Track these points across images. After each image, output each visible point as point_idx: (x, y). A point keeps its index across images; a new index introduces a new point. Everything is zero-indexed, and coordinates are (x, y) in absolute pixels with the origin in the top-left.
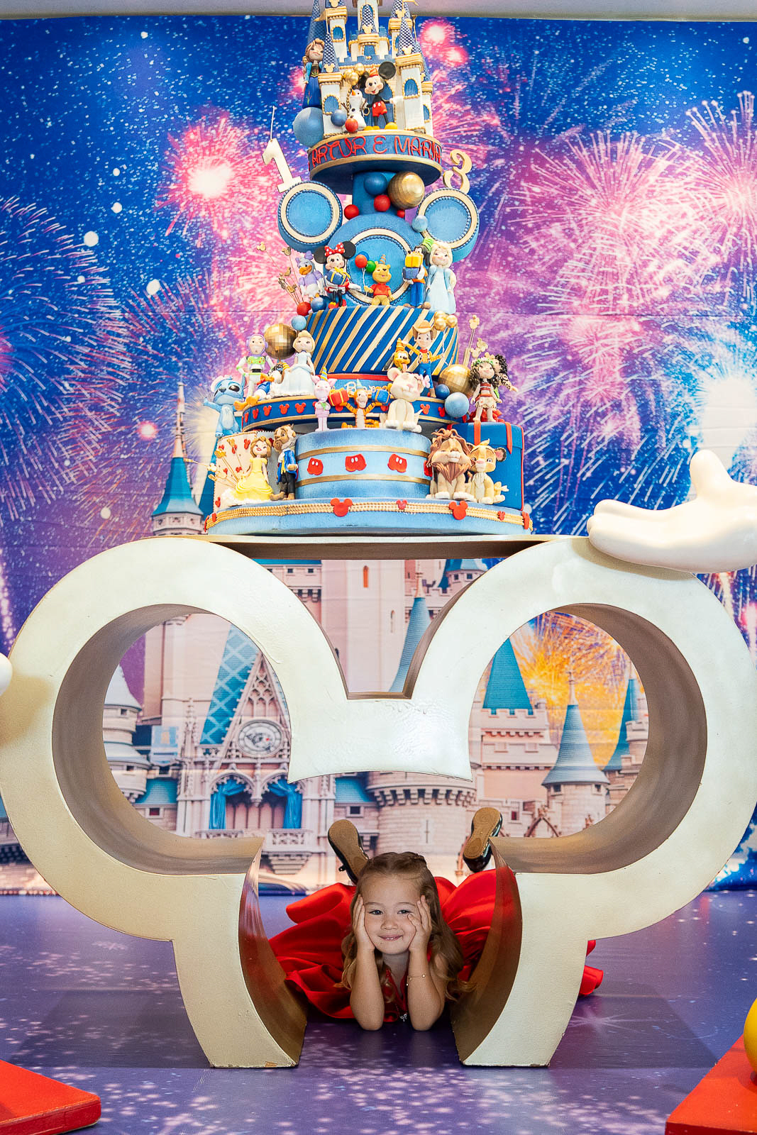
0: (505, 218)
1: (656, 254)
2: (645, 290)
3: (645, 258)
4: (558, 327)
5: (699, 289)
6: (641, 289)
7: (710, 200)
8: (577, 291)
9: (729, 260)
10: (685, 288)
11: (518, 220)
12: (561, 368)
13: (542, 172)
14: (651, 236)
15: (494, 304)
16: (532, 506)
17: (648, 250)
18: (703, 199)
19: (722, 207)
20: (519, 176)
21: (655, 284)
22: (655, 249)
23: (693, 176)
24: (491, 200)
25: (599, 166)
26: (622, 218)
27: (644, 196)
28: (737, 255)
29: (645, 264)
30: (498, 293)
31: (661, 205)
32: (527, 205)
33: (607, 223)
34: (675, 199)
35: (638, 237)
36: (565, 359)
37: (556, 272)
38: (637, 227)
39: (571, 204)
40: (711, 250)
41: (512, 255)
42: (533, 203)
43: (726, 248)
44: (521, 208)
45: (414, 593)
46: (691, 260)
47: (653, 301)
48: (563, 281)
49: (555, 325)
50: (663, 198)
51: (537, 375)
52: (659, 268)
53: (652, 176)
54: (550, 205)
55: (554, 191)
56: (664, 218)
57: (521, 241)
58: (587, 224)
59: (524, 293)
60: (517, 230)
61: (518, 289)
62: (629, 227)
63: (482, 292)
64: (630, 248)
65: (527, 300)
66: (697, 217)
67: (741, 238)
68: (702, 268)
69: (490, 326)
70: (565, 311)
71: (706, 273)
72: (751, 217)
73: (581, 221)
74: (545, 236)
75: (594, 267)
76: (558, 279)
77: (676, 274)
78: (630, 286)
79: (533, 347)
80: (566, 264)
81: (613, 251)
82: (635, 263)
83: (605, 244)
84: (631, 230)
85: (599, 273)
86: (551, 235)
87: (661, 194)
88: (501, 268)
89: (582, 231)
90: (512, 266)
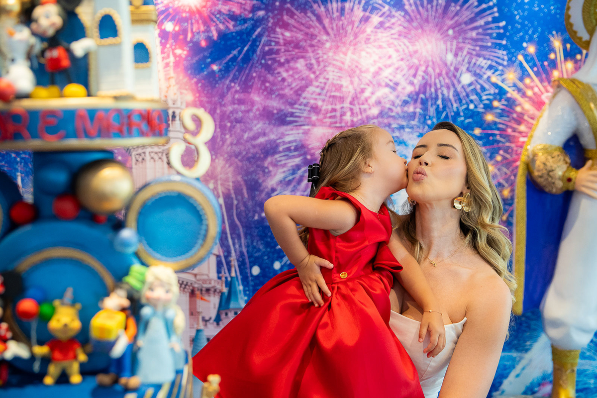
0: (265, 54)
1: (370, 84)
2: (362, 110)
3: (362, 86)
4: (301, 135)
5: (399, 109)
6: (360, 109)
7: (408, 47)
8: (315, 109)
9: (420, 90)
10: (390, 109)
11: (274, 56)
12: (303, 164)
13: (291, 21)
14: (367, 71)
15: (255, 118)
16: (281, 263)
17: (365, 81)
18: (403, 46)
19: (416, 52)
20: (275, 24)
21: (369, 105)
22: (370, 81)
23: (397, 29)
24: (255, 41)
25: (332, 19)
26: (347, 57)
27: (363, 42)
28: (425, 86)
29: (363, 91)
30: (258, 110)
31: (375, 50)
32: (280, 45)
33: (337, 60)
34: (384, 45)
35: (358, 72)
36: (305, 159)
37: (300, 95)
38: (357, 65)
39: (312, 46)
40: (408, 81)
41: (269, 82)
42: (285, 45)
43: (418, 81)
44: (276, 48)
45: (195, 326)
46: (394, 89)
47: (368, 118)
48: (305, 101)
49: (298, 134)
50: (376, 44)
51: (285, 169)
52: (373, 93)
53: (369, 29)
54: (297, 46)
55: (300, 36)
56: (376, 58)
57: (276, 72)
58: (323, 61)
59: (277, 109)
60: (272, 64)
61: (273, 107)
62: (352, 64)
63: (247, 109)
64: (353, 79)
65: (280, 115)
66: (399, 58)
67: (428, 74)
68: (401, 95)
69: (251, 134)
70: (306, 123)
71: (404, 98)
72: (434, 60)
73: (319, 58)
74: (293, 69)
75: (327, 92)
76: (302, 100)
77: (384, 98)
78: (352, 107)
79: (283, 149)
80: (308, 89)
81: (341, 81)
82: (355, 90)
83: (335, 76)
84: (353, 66)
85: (330, 97)
86: (297, 68)
87: (375, 41)
88: (261, 91)
89: (319, 66)
90: (269, 89)
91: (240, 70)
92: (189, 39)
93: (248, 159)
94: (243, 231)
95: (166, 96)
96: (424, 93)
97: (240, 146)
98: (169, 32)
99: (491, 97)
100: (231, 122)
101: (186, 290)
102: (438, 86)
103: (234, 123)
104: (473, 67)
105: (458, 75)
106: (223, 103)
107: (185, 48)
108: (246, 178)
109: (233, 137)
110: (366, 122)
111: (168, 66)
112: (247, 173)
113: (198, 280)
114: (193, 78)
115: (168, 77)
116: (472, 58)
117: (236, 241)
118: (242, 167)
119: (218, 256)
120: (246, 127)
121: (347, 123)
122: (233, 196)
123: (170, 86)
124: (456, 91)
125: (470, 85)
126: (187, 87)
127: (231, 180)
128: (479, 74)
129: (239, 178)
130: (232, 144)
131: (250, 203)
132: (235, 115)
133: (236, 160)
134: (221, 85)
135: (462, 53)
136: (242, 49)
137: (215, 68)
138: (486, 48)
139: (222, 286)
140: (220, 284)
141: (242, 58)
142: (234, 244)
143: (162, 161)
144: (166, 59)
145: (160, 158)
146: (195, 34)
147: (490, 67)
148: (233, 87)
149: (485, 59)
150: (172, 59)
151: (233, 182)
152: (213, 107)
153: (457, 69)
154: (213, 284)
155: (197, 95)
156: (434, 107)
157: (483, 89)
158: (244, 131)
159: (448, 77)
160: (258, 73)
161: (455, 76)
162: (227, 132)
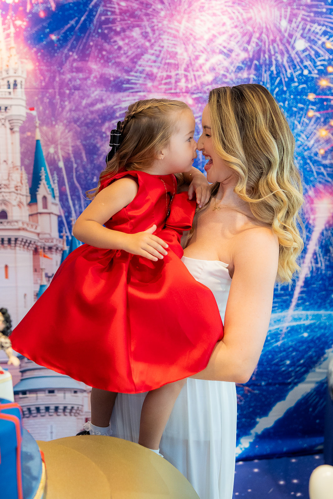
0: (101, 24)
1: (204, 51)
2: (197, 76)
3: (197, 53)
5: (233, 76)
6: (194, 75)
7: (242, 14)
8: (151, 76)
9: (253, 56)
10: (224, 76)
11: (110, 25)
14: (201, 38)
15: (93, 85)
17: (199, 48)
18: (237, 13)
19: (250, 19)
21: (203, 71)
22: (204, 48)
24: (91, 11)
26: (181, 25)
27: (197, 10)
28: (259, 53)
29: (197, 58)
30: (95, 77)
31: (209, 17)
32: (116, 15)
34: (218, 13)
35: (192, 39)
37: (136, 63)
38: (192, 32)
39: (147, 15)
40: (242, 48)
41: (106, 50)
42: (121, 14)
43: (252, 48)
44: (112, 17)
45: (39, 282)
46: (228, 56)
47: (202, 84)
48: (140, 69)
50: (210, 12)
52: (207, 60)
54: (132, 15)
55: (135, 5)
56: (210, 25)
57: (112, 40)
58: (158, 29)
59: (113, 77)
60: (109, 33)
61: (110, 75)
62: (187, 32)
63: (84, 77)
64: (187, 47)
65: (116, 82)
66: (233, 26)
67: (261, 41)
68: (235, 61)
69: (89, 101)
70: (142, 90)
71: (238, 65)
72: (268, 27)
73: (153, 27)
74: (128, 37)
75: (162, 59)
76: (137, 67)
77: (218, 65)
78: (186, 73)
79: (120, 115)
80: (143, 57)
81: (176, 48)
82: (190, 57)
83: (170, 44)
84: (188, 34)
85: (165, 64)
86: (133, 37)
87: (209, 9)
88: (98, 59)
89: (154, 34)
90: (105, 58)
91: (78, 39)
92: (28, 10)
93: (87, 125)
94: (82, 192)
95: (7, 66)
96: (258, 60)
97: (78, 113)
98: (9, 4)
99: (326, 63)
100: (70, 89)
101: (29, 248)
102: (272, 52)
103: (73, 91)
104: (307, 34)
105: (292, 41)
106: (62, 71)
107: (25, 19)
108: (84, 143)
109: (72, 103)
110: (200, 88)
111: (9, 37)
112: (86, 138)
113: (41, 239)
114: (33, 47)
115: (9, 47)
116: (307, 25)
117: (76, 202)
118: (81, 132)
119: (59, 217)
120: (84, 94)
121: (181, 89)
122: (73, 159)
123: (11, 56)
124: (290, 57)
125: (304, 51)
126: (27, 57)
127: (71, 144)
128: (313, 40)
129: (78, 143)
130: (71, 110)
131: (89, 167)
132: (73, 83)
133: (75, 126)
134: (59, 55)
135: (297, 19)
136: (80, 19)
137: (54, 37)
138: (321, 14)
139: (63, 244)
140: (62, 243)
141: (79, 28)
142: (74, 205)
143: (5, 127)
144: (7, 30)
145: (3, 124)
146: (34, 5)
147: (325, 33)
148: (72, 56)
149: (319, 25)
150: (12, 30)
151: (73, 147)
152: (52, 75)
153: (291, 36)
154: (55, 242)
155: (37, 64)
156: (268, 73)
157: (317, 54)
158: (82, 98)
159: (282, 43)
160: (95, 42)
161: (289, 43)
162: (66, 99)
